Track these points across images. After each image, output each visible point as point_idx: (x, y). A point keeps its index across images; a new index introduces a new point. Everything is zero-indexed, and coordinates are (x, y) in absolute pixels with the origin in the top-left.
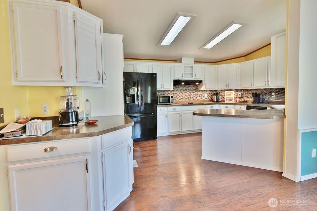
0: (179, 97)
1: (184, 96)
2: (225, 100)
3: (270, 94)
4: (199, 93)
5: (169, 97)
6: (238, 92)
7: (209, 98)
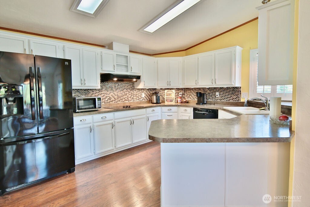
0: (110, 99)
1: (116, 97)
2: (165, 101)
3: (214, 93)
4: (135, 92)
5: (95, 99)
6: (178, 91)
7: (147, 98)
